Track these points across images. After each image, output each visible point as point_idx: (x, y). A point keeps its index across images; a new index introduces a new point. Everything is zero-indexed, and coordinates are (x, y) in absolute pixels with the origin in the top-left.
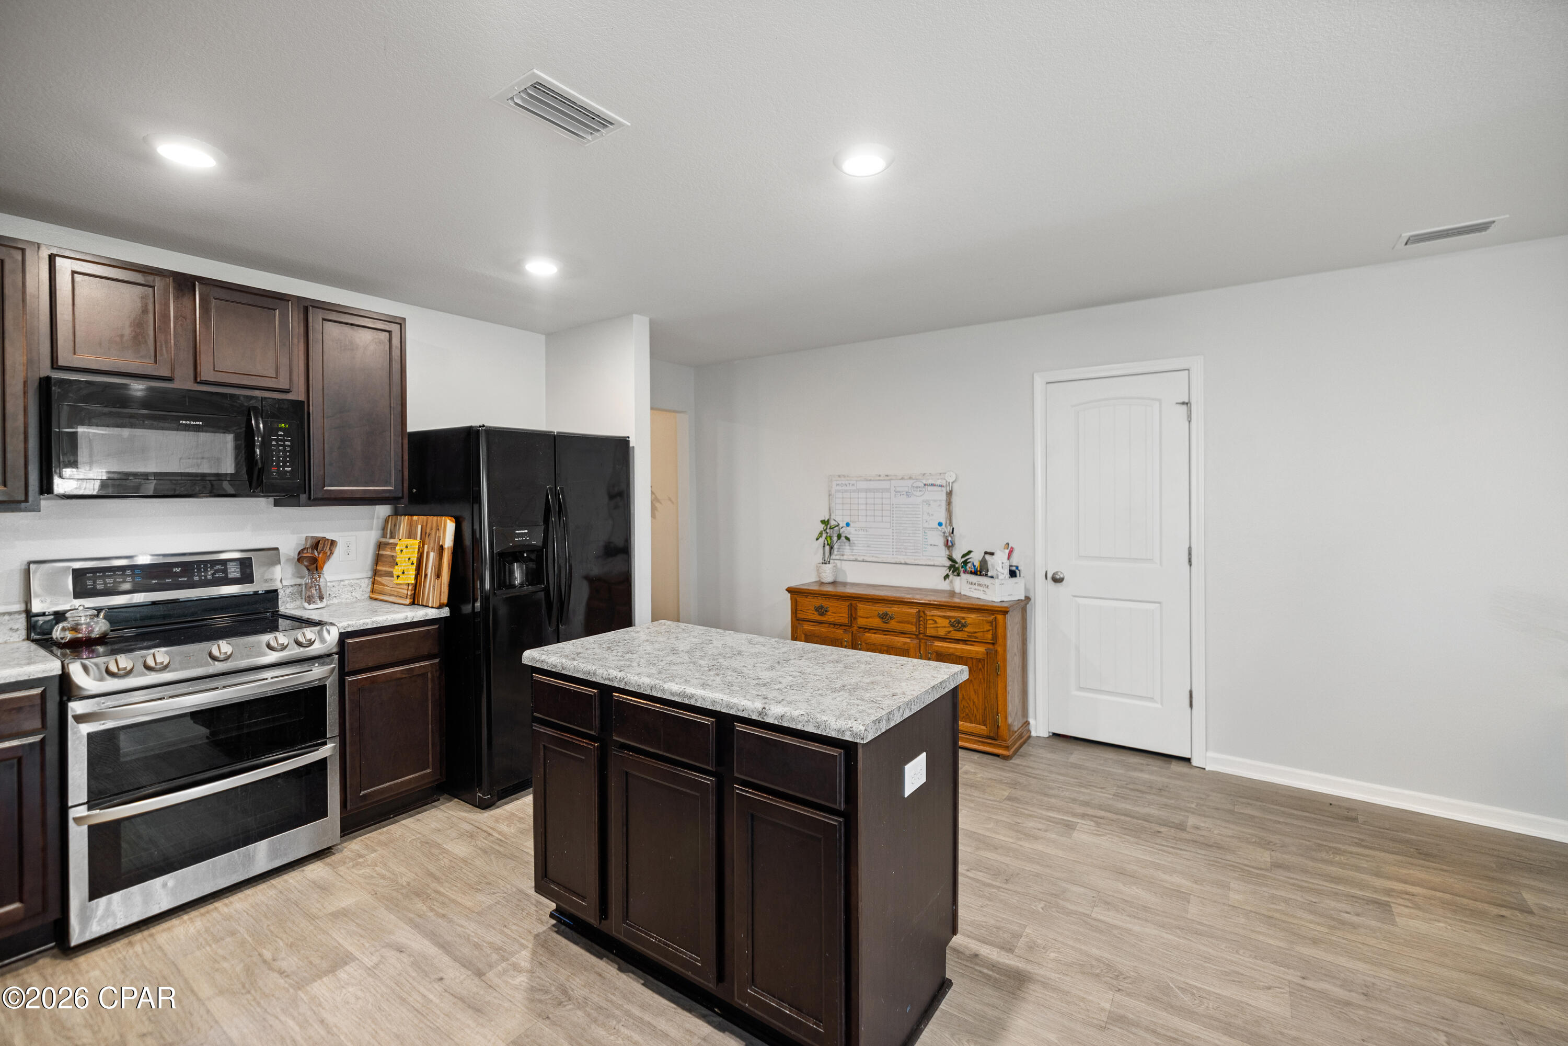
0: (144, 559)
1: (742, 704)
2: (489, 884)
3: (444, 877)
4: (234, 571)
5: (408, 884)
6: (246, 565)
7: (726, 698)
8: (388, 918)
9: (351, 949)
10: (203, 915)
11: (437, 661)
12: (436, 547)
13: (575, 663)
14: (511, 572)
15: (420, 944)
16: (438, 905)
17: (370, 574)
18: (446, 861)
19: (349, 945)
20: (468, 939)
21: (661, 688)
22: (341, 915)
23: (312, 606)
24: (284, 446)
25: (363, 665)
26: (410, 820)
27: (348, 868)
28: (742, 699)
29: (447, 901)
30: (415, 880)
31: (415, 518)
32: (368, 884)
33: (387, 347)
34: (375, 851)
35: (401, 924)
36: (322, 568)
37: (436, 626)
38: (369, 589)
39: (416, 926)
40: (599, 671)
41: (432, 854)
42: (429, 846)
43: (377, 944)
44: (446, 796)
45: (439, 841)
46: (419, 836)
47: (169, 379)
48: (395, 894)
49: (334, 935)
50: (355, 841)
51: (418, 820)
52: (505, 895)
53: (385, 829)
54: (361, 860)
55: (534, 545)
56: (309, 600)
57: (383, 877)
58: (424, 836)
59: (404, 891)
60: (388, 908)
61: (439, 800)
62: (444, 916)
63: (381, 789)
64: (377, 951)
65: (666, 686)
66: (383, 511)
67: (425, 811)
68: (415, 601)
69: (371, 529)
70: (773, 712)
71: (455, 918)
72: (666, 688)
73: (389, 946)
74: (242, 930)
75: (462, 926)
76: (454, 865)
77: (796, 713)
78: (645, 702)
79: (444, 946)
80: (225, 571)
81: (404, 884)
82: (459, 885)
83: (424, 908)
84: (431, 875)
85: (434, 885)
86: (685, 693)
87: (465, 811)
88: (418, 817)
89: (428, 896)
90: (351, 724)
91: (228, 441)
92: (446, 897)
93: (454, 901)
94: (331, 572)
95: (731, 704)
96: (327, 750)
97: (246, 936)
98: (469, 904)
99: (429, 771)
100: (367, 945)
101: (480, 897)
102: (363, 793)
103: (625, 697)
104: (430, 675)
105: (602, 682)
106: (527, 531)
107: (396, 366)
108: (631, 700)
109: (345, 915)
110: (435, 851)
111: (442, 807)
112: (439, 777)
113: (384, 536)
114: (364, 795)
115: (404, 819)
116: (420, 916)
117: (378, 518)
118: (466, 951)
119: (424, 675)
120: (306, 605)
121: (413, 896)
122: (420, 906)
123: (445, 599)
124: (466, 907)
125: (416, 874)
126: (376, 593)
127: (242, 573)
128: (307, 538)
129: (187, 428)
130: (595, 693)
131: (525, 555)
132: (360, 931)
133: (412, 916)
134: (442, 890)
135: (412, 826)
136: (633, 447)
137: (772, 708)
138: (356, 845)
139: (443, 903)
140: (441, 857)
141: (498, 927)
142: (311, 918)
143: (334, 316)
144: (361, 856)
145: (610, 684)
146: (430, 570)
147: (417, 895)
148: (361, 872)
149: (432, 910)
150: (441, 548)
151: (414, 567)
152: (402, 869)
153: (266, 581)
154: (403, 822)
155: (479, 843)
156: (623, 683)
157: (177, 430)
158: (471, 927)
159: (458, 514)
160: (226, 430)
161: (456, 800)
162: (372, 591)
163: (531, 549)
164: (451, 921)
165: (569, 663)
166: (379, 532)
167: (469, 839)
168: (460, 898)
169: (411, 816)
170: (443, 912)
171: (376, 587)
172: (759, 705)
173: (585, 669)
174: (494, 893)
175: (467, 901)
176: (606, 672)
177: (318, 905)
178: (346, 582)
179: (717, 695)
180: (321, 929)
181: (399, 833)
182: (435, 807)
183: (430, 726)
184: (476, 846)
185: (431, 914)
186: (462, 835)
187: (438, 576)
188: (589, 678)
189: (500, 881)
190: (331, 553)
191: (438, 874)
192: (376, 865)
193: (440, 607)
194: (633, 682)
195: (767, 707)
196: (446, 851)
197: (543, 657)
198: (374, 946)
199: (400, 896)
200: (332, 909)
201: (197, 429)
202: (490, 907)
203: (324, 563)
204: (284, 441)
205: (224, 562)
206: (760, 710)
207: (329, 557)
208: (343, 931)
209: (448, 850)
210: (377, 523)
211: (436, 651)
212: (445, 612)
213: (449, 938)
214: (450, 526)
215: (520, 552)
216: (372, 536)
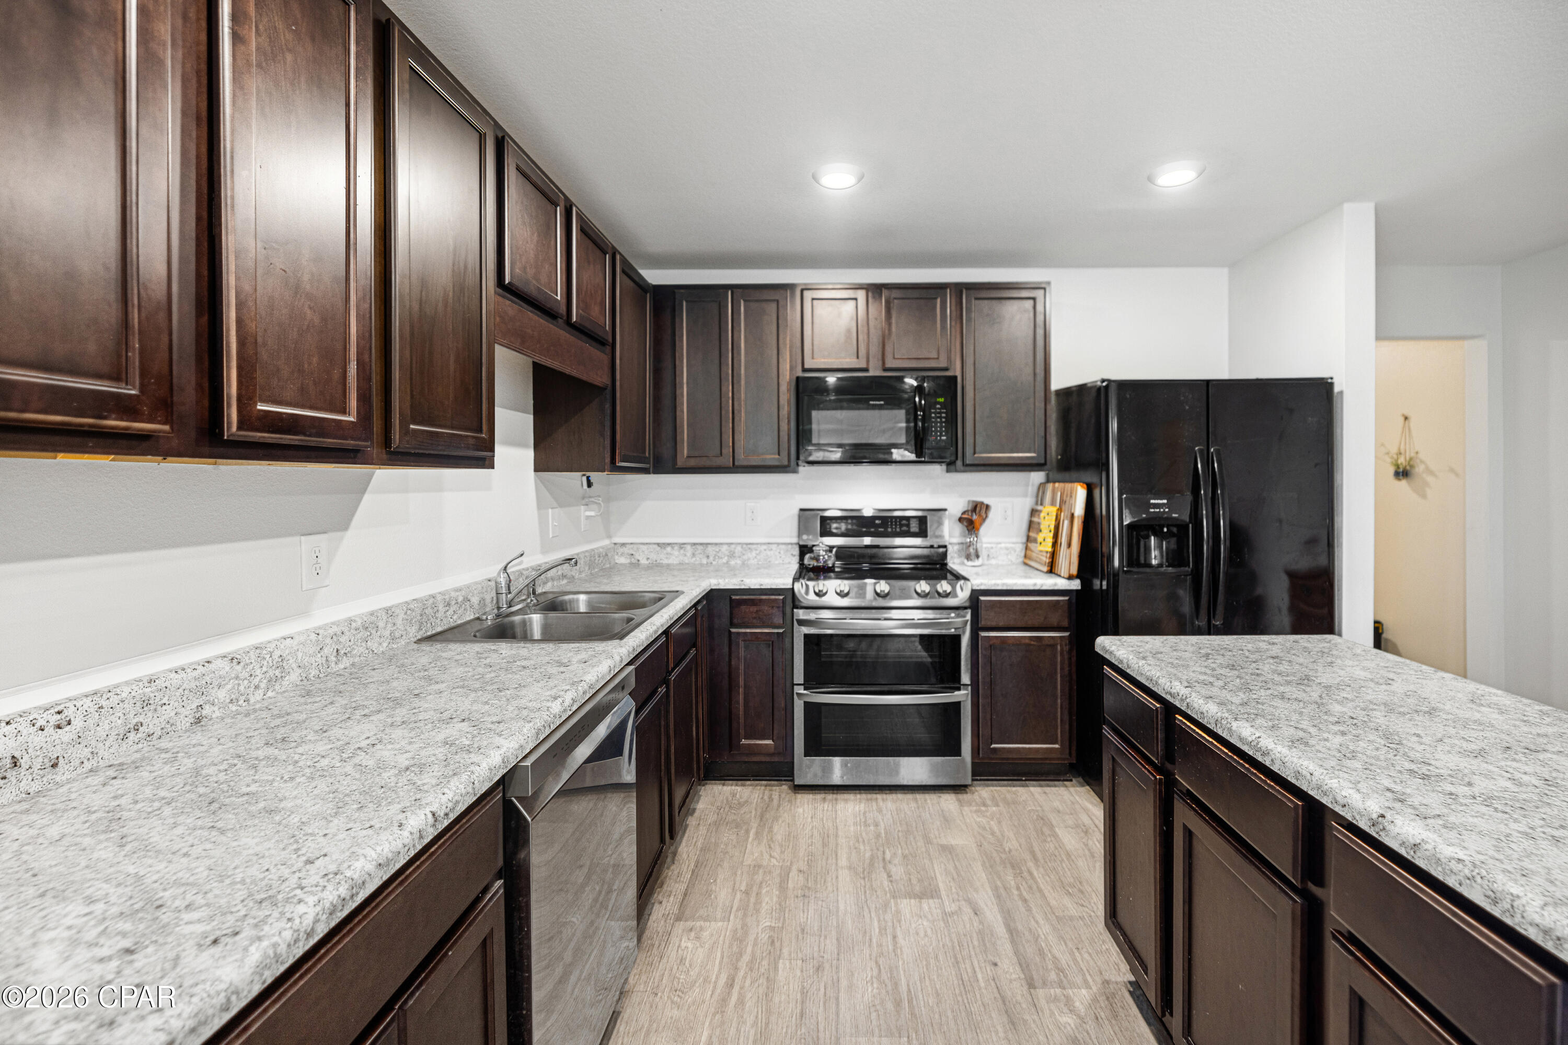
0: (868, 512)
1: (1344, 793)
2: (1081, 892)
3: (1042, 861)
4: (914, 527)
5: (1010, 851)
6: (922, 521)
7: (1318, 772)
8: (980, 876)
9: (941, 885)
10: (868, 800)
11: (1066, 634)
12: (1069, 516)
13: (1142, 663)
14: (1148, 550)
15: (993, 915)
16: (1026, 886)
17: (1024, 540)
18: (1052, 846)
19: (942, 882)
20: (1037, 939)
21: (1228, 726)
22: (947, 849)
23: (970, 563)
24: (941, 418)
25: (994, 624)
26: (1039, 789)
27: (971, 811)
28: (1346, 784)
29: (1035, 887)
30: (1017, 850)
31: (1057, 485)
32: (979, 833)
33: (1032, 315)
34: (997, 805)
35: (987, 886)
36: (978, 530)
37: (1067, 598)
38: (1023, 554)
39: (998, 897)
40: (1162, 681)
41: (1043, 833)
42: (1044, 826)
43: (961, 893)
44: (1080, 779)
45: (1054, 822)
46: (1039, 808)
47: (866, 370)
48: (995, 854)
49: (935, 866)
50: (987, 789)
51: (1045, 793)
52: (1092, 914)
53: (1014, 789)
54: (983, 808)
55: (1175, 518)
56: (968, 557)
57: (993, 834)
58: (1043, 811)
59: (1004, 856)
60: (983, 865)
61: (1071, 780)
62: (1025, 901)
63: (1010, 748)
64: (958, 900)
65: (1235, 725)
66: (1038, 477)
67: (1055, 786)
68: (1052, 569)
69: (1025, 495)
70: (1397, 830)
71: (1034, 910)
72: (1234, 728)
73: (969, 901)
74: (882, 826)
75: (1037, 922)
76: (1057, 854)
77: (1447, 851)
78: (1211, 740)
79: (1012, 932)
80: (908, 526)
81: (1007, 849)
82: (1052, 877)
83: (1013, 883)
84: (1033, 853)
85: (1031, 864)
86: (1258, 744)
87: (1092, 803)
88: (1047, 789)
89: (1021, 873)
90: (983, 678)
91: (901, 414)
92: (1036, 882)
93: (1040, 891)
94: (988, 535)
95: (1326, 787)
96: (962, 695)
97: (883, 832)
98: (1053, 903)
99: (1057, 746)
100: (954, 890)
101: (1067, 901)
102: (993, 746)
103: (1188, 724)
104: (1059, 647)
105: (1164, 696)
106: (1165, 501)
107: (1040, 332)
108: (1194, 731)
109: (950, 853)
110: (1046, 831)
111: (1072, 789)
112: (1068, 756)
113: (1037, 504)
114: (995, 749)
115: (1034, 786)
116: (1005, 889)
117: (1033, 485)
118: (1030, 951)
119: (1053, 646)
120: (966, 561)
121: (1008, 866)
122: (1010, 879)
123: (1074, 571)
124: (1049, 904)
125: (1020, 846)
126: (1027, 559)
127: (920, 529)
128: (969, 502)
129: (874, 407)
130: (1157, 708)
131: (1165, 530)
132: (955, 875)
133: (999, 883)
134: (1035, 873)
135: (1037, 796)
136: (1341, 393)
137: (1399, 821)
138: (984, 792)
139: (1030, 888)
140: (1049, 839)
141: (1070, 944)
142: (928, 841)
143: (984, 294)
144: (985, 805)
145: (1172, 700)
146: (1064, 539)
147: (1013, 867)
148: (978, 820)
149: (1018, 888)
150: (1072, 515)
151: (1051, 534)
152: (1011, 835)
153: (937, 537)
154: (1032, 789)
155: (1090, 843)
156: (1185, 704)
157: (868, 409)
158: (1044, 928)
159: (1089, 480)
160: (900, 408)
161: (1088, 787)
162: (1025, 556)
163: (1170, 522)
164: (1029, 910)
165: (1135, 660)
166: (1034, 500)
167: (1083, 834)
168: (1047, 889)
169: (1041, 786)
170: (1027, 897)
171: (1028, 552)
172: (1374, 806)
173: (1148, 674)
174: (1083, 906)
175: (1054, 898)
176: (1168, 684)
177: (936, 833)
178: (1003, 545)
179: (1306, 763)
180: (929, 855)
181: (1023, 798)
182: (1066, 786)
183: (1059, 701)
184: (1086, 845)
185: (1016, 892)
186: (1077, 826)
187: (1069, 545)
188: (1150, 686)
189: (1093, 895)
190: (987, 517)
191: (1039, 855)
192: (992, 819)
193: (1070, 578)
194: (1195, 705)
195: (1388, 816)
196: (1055, 836)
197: (1113, 648)
198: (958, 894)
199: (998, 859)
200: (944, 841)
201: (880, 407)
202: (1071, 918)
203: (981, 524)
204: (940, 413)
205: (908, 519)
206: (1375, 816)
207: (984, 520)
208: (943, 866)
209: (1058, 836)
210: (1032, 490)
211: (1065, 623)
212: (1076, 585)
213: (1020, 927)
214: (1081, 493)
215: (1159, 525)
216: (1028, 503)
